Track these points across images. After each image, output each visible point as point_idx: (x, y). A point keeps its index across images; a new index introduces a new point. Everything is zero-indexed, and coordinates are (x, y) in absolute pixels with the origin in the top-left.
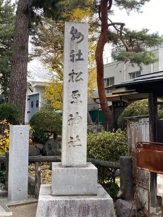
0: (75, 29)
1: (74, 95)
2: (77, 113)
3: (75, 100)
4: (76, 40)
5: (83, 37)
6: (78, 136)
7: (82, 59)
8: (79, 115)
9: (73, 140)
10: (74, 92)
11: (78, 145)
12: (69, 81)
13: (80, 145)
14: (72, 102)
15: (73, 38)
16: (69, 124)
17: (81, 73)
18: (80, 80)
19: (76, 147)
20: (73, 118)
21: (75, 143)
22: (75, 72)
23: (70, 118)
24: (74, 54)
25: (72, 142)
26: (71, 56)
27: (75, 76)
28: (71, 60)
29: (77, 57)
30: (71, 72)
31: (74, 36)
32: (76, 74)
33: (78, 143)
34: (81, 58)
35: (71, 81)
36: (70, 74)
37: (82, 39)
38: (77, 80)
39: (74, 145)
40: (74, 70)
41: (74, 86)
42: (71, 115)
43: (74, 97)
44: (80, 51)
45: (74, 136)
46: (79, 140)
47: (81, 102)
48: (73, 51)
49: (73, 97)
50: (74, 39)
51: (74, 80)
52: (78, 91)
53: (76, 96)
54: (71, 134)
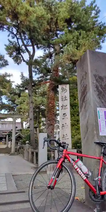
2: (66, 123)
3: (64, 118)
4: (64, 92)
7: (67, 100)
9: (65, 136)
10: (64, 114)
13: (68, 139)
14: (63, 119)
16: (62, 129)
17: (67, 105)
22: (64, 105)
25: (64, 137)
26: (62, 99)
27: (64, 107)
29: (64, 99)
30: (62, 105)
31: (63, 90)
33: (67, 137)
35: (62, 109)
36: (62, 107)
37: (66, 91)
38: (65, 109)
39: (65, 138)
41: (64, 111)
42: (63, 125)
44: (66, 96)
45: (65, 134)
47: (67, 118)
48: (62, 97)
49: (63, 116)
51: (64, 108)
52: (65, 113)
53: (65, 116)
54: (63, 133)
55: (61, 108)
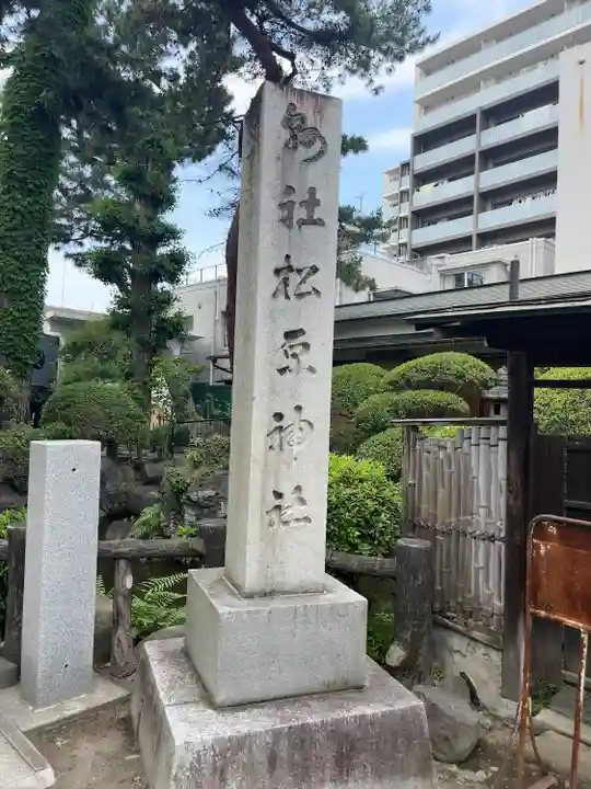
0: (298, 111)
1: (291, 347)
2: (299, 408)
4: (302, 152)
5: (324, 143)
6: (298, 488)
7: (320, 222)
8: (305, 414)
9: (283, 502)
10: (290, 335)
11: (297, 520)
12: (274, 295)
13: (307, 519)
14: (282, 371)
15: (292, 145)
16: (271, 447)
17: (315, 270)
18: (309, 293)
19: (292, 524)
20: (284, 423)
21: (289, 512)
22: (295, 265)
23: (275, 424)
24: (292, 198)
25: (278, 507)
26: (282, 206)
27: (294, 279)
28: (283, 220)
29: (300, 213)
30: (282, 263)
31: (294, 137)
32: (299, 271)
33: (298, 510)
34: (315, 217)
35: (281, 296)
36: (277, 272)
37: (321, 153)
38: (300, 296)
39: (285, 518)
40: (292, 258)
42: (279, 416)
43: (290, 353)
44: (312, 191)
45: (287, 489)
46: (302, 501)
47: (312, 369)
48: (290, 189)
49: (285, 351)
50: (295, 148)
51: (291, 290)
52: (302, 332)
53: (298, 350)
54: (277, 482)
55: (275, 282)
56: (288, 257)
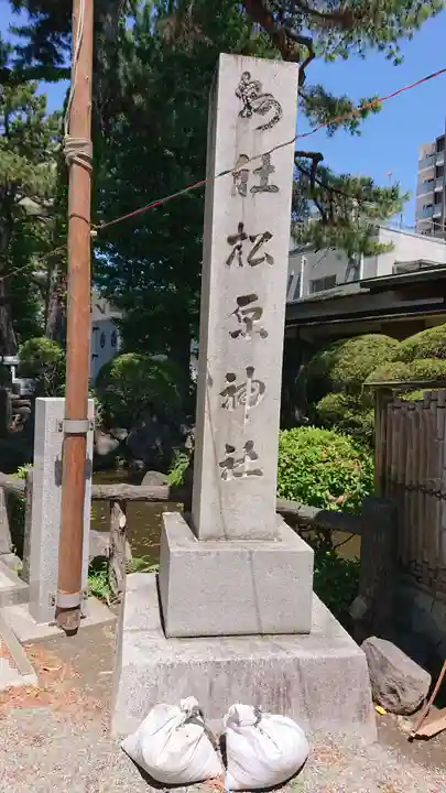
0: (252, 79)
1: (244, 312)
2: (250, 371)
3: (243, 327)
4: (257, 119)
5: (279, 110)
6: (249, 443)
7: (274, 189)
8: (256, 376)
9: (234, 455)
10: (243, 301)
11: (249, 473)
12: (228, 262)
14: (235, 335)
16: (224, 406)
17: (267, 236)
18: (263, 259)
19: (245, 475)
20: (236, 383)
21: (241, 464)
22: (248, 232)
23: (229, 384)
24: (246, 166)
25: (231, 461)
26: (237, 174)
27: (247, 246)
29: (254, 181)
30: (235, 232)
31: (248, 106)
32: (252, 238)
33: (250, 463)
34: (269, 184)
35: (235, 262)
36: (231, 240)
37: (276, 118)
38: (253, 263)
39: (237, 470)
40: (245, 226)
41: (243, 279)
42: (231, 377)
43: (243, 318)
44: (267, 157)
45: (238, 443)
46: (254, 457)
47: (264, 334)
48: (244, 158)
49: (238, 316)
50: (249, 115)
51: (244, 258)
52: (255, 298)
53: (250, 315)
54: (229, 436)
55: (229, 249)
56: (241, 226)
